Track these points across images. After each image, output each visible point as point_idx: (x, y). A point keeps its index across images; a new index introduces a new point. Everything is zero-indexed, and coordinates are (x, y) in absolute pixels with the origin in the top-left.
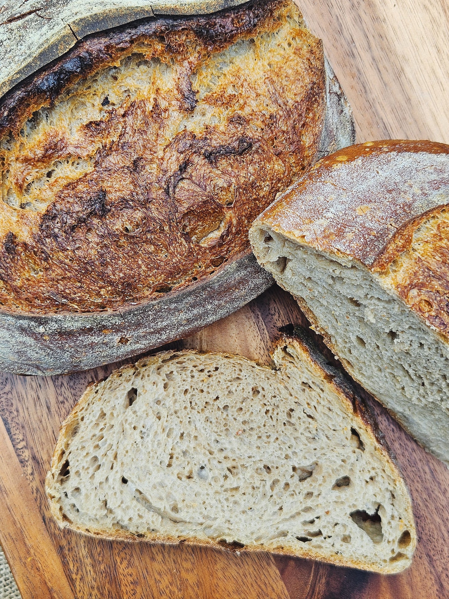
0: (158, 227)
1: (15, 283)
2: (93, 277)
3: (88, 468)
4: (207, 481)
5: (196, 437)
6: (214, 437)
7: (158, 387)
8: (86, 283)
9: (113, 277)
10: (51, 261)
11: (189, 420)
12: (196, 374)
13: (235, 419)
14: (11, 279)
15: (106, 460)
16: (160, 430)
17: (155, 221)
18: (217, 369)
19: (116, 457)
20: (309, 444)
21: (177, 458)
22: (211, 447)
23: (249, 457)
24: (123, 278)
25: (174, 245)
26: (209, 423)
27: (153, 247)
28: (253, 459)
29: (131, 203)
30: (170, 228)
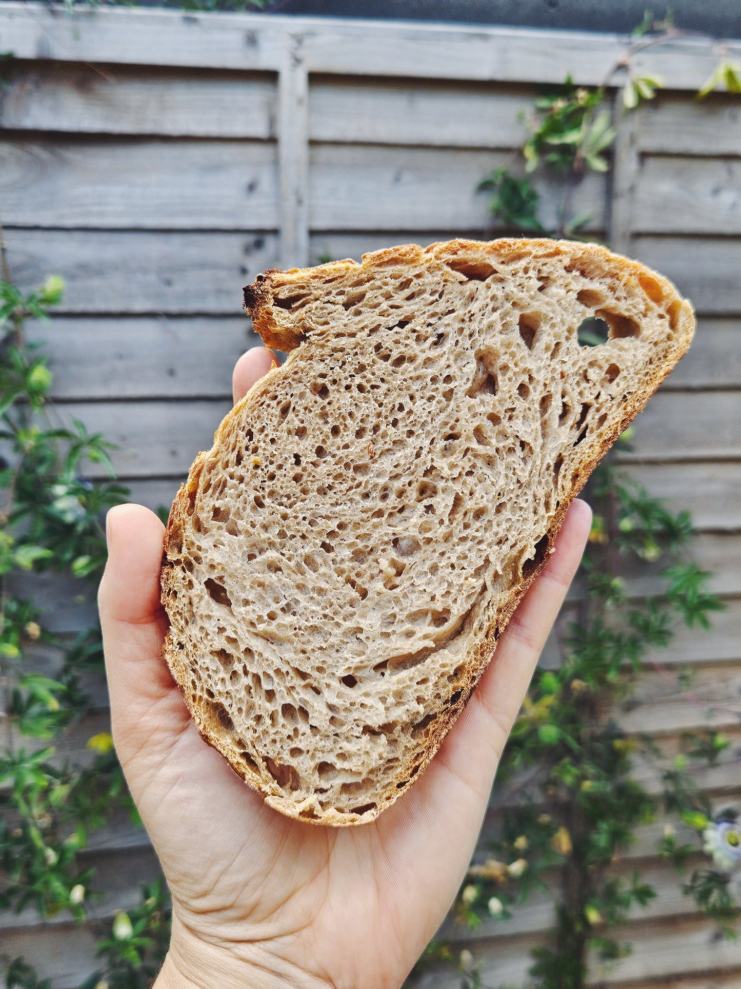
3: (296, 730)
4: (421, 543)
5: (341, 526)
6: (356, 494)
7: (225, 542)
11: (307, 522)
12: (239, 471)
13: (346, 447)
15: (298, 693)
16: (299, 579)
18: (250, 434)
19: (303, 675)
20: (445, 349)
21: (358, 575)
22: (371, 509)
23: (418, 455)
26: (331, 493)
28: (424, 452)
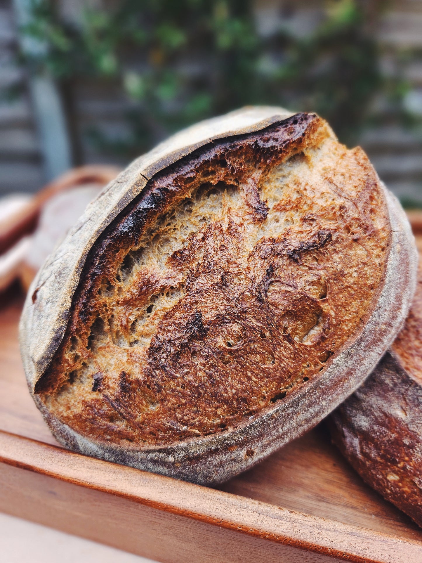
0: (259, 335)
1: (136, 420)
2: (207, 399)
8: (202, 406)
9: (225, 395)
10: (164, 392)
14: (132, 416)
17: (255, 329)
24: (236, 394)
25: (278, 350)
27: (258, 356)
29: (227, 317)
30: (271, 334)
